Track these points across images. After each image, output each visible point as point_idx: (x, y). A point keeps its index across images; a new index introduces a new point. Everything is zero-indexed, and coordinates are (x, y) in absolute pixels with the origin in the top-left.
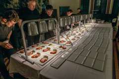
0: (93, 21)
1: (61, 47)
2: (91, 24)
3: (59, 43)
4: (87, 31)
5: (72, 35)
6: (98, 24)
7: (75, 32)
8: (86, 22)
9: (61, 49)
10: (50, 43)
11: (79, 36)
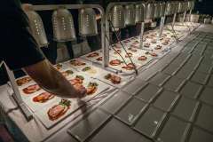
0: (192, 17)
1: (108, 77)
2: (189, 24)
3: (106, 66)
4: (178, 41)
5: (141, 48)
6: (202, 26)
7: (149, 41)
8: (177, 21)
9: (109, 81)
10: (88, 65)
11: (157, 52)
